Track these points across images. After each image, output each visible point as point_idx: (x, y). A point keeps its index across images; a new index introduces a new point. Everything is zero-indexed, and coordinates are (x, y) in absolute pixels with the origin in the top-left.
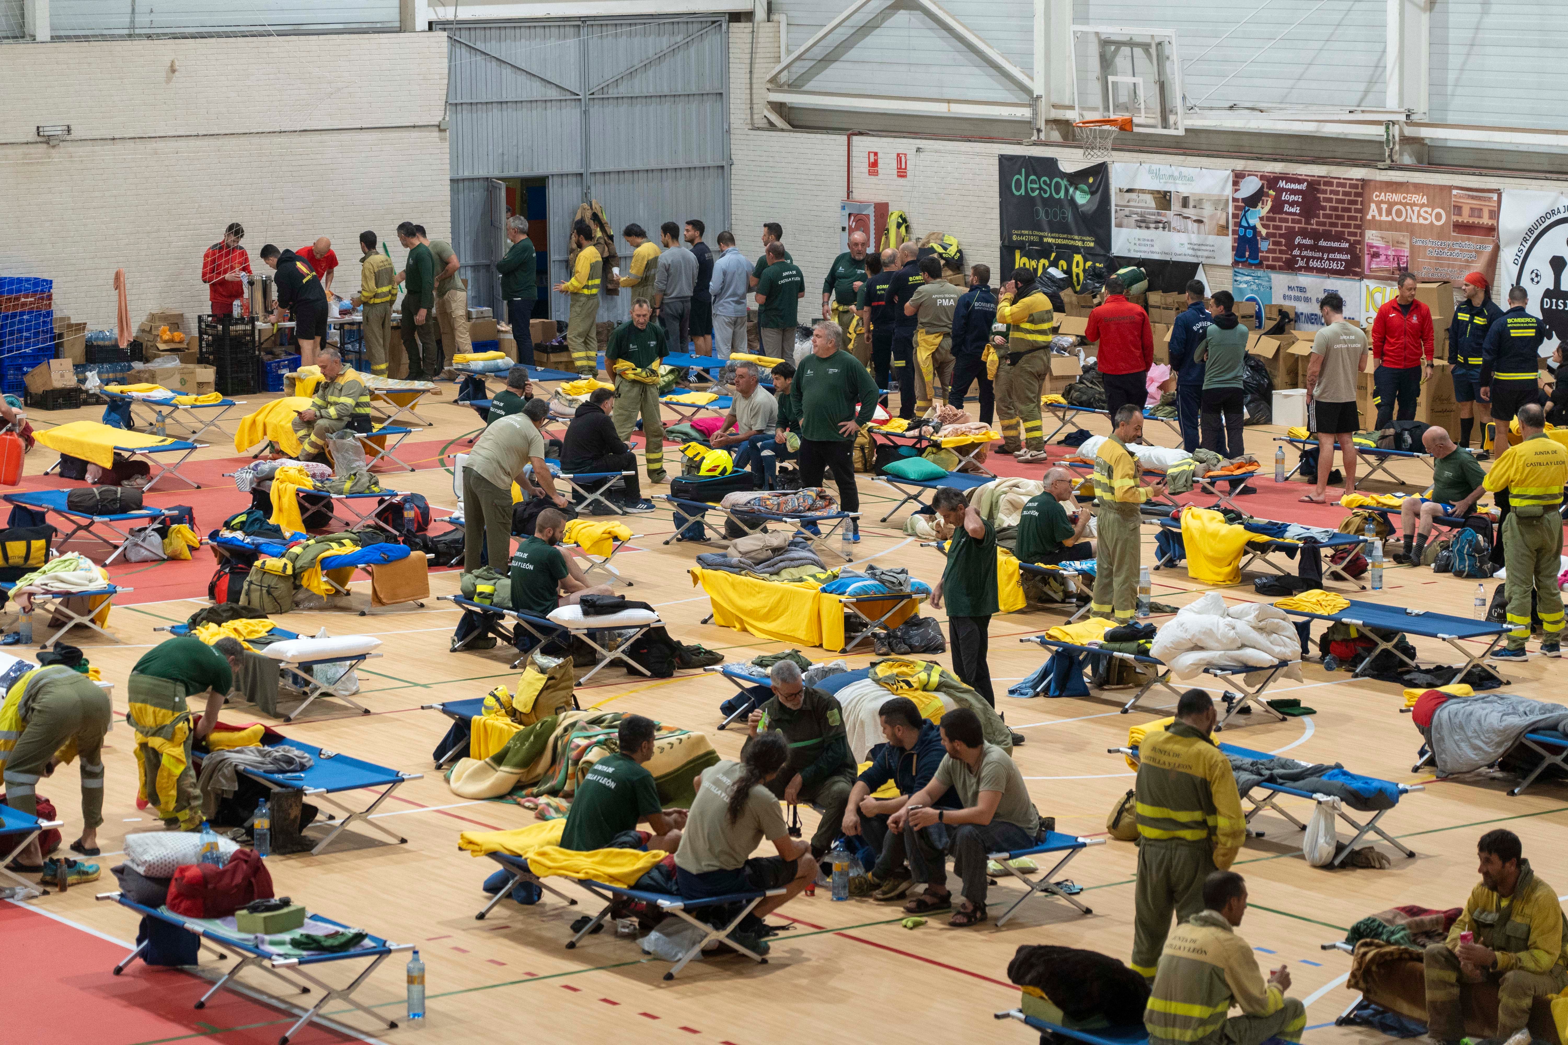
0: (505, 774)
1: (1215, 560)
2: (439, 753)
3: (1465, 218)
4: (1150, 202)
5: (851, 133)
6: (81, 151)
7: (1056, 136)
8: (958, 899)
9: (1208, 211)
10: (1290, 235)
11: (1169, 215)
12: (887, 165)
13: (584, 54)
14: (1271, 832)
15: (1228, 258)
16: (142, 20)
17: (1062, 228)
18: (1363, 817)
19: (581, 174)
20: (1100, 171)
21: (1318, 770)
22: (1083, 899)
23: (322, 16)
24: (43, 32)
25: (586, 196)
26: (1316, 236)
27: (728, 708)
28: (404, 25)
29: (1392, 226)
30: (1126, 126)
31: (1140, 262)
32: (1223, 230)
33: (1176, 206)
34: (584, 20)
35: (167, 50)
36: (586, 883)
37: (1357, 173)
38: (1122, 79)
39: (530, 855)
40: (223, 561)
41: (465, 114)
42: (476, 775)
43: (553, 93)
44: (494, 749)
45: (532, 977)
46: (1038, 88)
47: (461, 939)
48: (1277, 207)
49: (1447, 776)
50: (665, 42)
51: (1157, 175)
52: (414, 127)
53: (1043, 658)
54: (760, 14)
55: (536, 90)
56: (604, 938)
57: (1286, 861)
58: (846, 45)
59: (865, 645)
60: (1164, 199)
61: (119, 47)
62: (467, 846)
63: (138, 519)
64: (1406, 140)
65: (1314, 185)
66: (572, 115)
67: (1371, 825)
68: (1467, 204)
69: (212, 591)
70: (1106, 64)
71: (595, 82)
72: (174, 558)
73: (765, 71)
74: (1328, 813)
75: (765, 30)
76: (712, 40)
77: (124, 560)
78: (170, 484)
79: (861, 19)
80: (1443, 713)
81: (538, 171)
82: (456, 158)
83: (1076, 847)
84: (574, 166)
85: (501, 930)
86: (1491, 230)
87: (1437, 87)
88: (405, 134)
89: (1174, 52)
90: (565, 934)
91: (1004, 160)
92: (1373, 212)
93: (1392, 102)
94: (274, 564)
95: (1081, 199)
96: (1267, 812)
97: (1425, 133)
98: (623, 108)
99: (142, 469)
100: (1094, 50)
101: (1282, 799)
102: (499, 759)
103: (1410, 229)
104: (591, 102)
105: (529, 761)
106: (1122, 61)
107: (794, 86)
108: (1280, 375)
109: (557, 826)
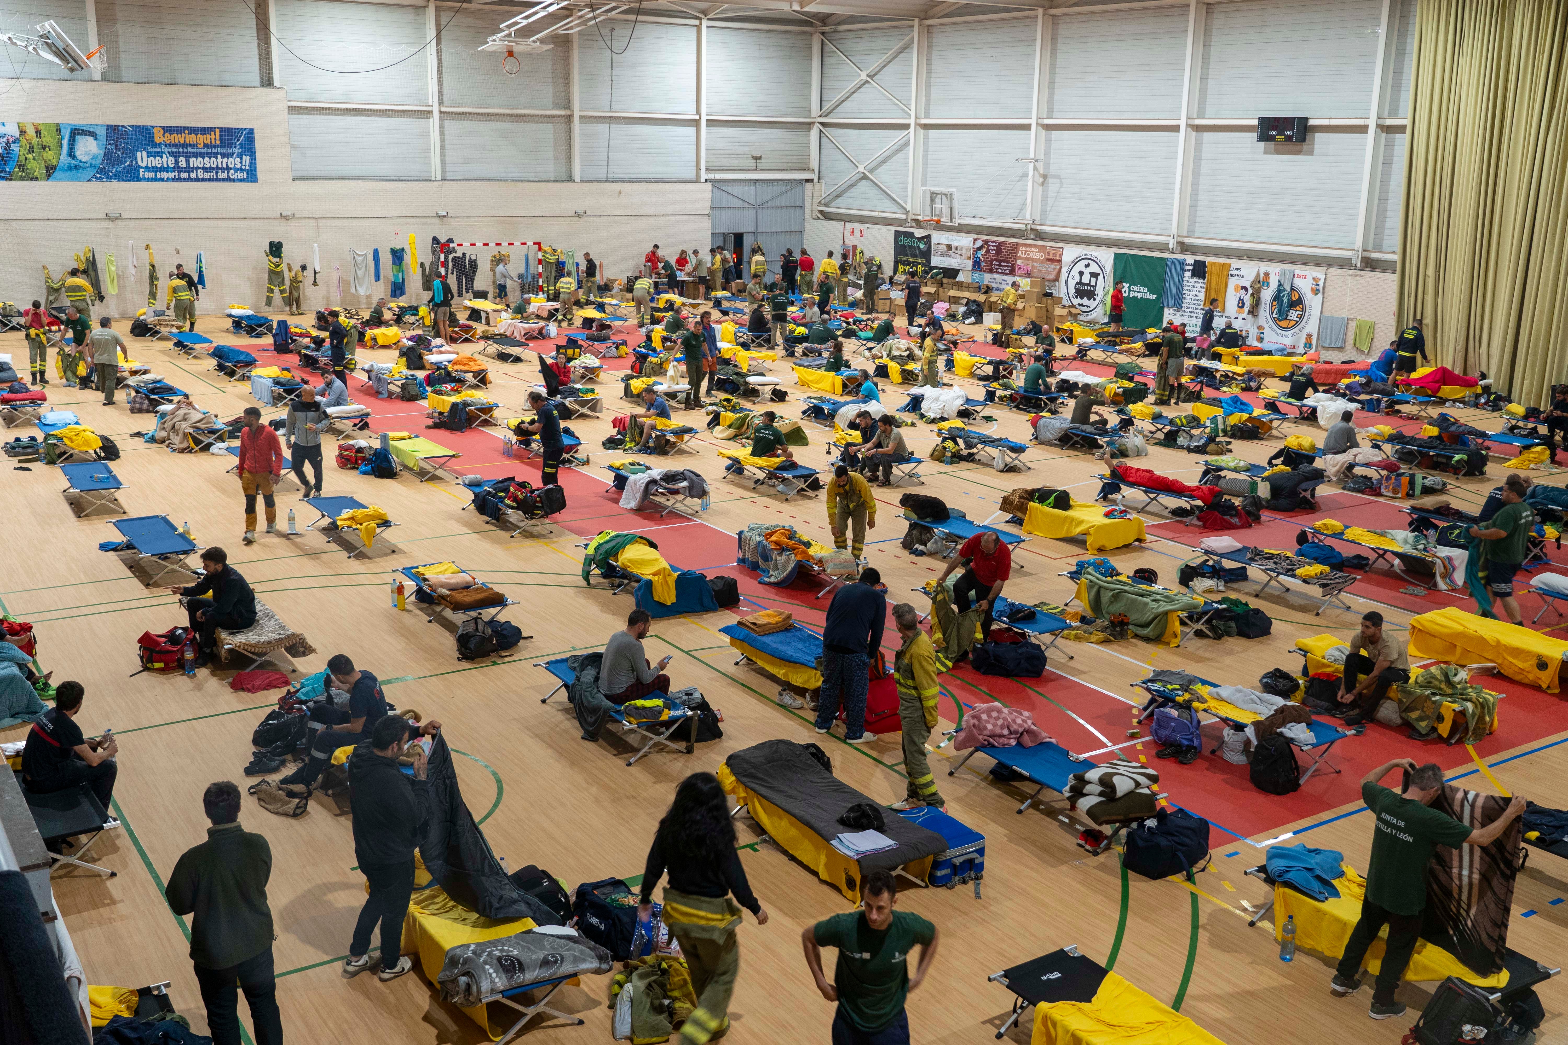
0: (731, 432)
1: (964, 369)
2: (709, 425)
3: (1051, 257)
4: (945, 248)
5: (845, 222)
6: (589, 219)
7: (914, 224)
8: (881, 478)
9: (964, 252)
10: (992, 260)
11: (951, 253)
12: (857, 233)
13: (757, 192)
14: (983, 460)
15: (970, 268)
16: (610, 175)
17: (915, 256)
18: (1014, 455)
19: (754, 233)
20: (928, 237)
21: (1000, 439)
22: (921, 479)
23: (669, 176)
24: (578, 179)
25: (756, 240)
26: (1000, 261)
27: (804, 412)
28: (697, 180)
29: (1026, 259)
30: (938, 222)
31: (941, 268)
32: (969, 258)
33: (953, 249)
34: (757, 180)
35: (618, 186)
36: (760, 468)
37: (1015, 240)
38: (938, 206)
39: (741, 458)
40: (637, 358)
41: (717, 211)
42: (722, 432)
43: (746, 205)
44: (728, 423)
45: (742, 498)
46: (909, 208)
47: (718, 485)
48: (988, 251)
49: (1041, 443)
50: (784, 188)
51: (947, 239)
52: (700, 215)
53: (908, 399)
54: (816, 180)
55: (740, 204)
56: (764, 486)
57: (988, 469)
58: (844, 191)
59: (849, 393)
60: (949, 247)
61: (603, 185)
62: (720, 454)
63: (609, 343)
64: (1032, 230)
65: (1000, 244)
66: (752, 212)
67: (1017, 458)
68: (1052, 252)
69: (632, 368)
70: (932, 200)
71: (760, 201)
72: (620, 357)
73: (817, 199)
74: (1003, 454)
75: (817, 185)
76: (800, 188)
77: (604, 357)
78: (619, 332)
79: (850, 182)
80: (1041, 422)
81: (740, 231)
82: (713, 225)
83: (920, 462)
84: (752, 230)
85: (731, 482)
86: (1059, 261)
87: (1043, 212)
88: (696, 217)
89: (955, 197)
90: (752, 485)
91: (896, 232)
92: (1020, 254)
93: (1028, 216)
94: (654, 360)
95: (922, 246)
96: (982, 453)
97: (1038, 227)
98: (769, 211)
99: (609, 326)
100: (928, 196)
101: (987, 449)
102: (730, 426)
103: (1032, 260)
104: (759, 208)
105: (739, 428)
106: (938, 200)
107: (826, 205)
108: (986, 308)
109: (750, 449)
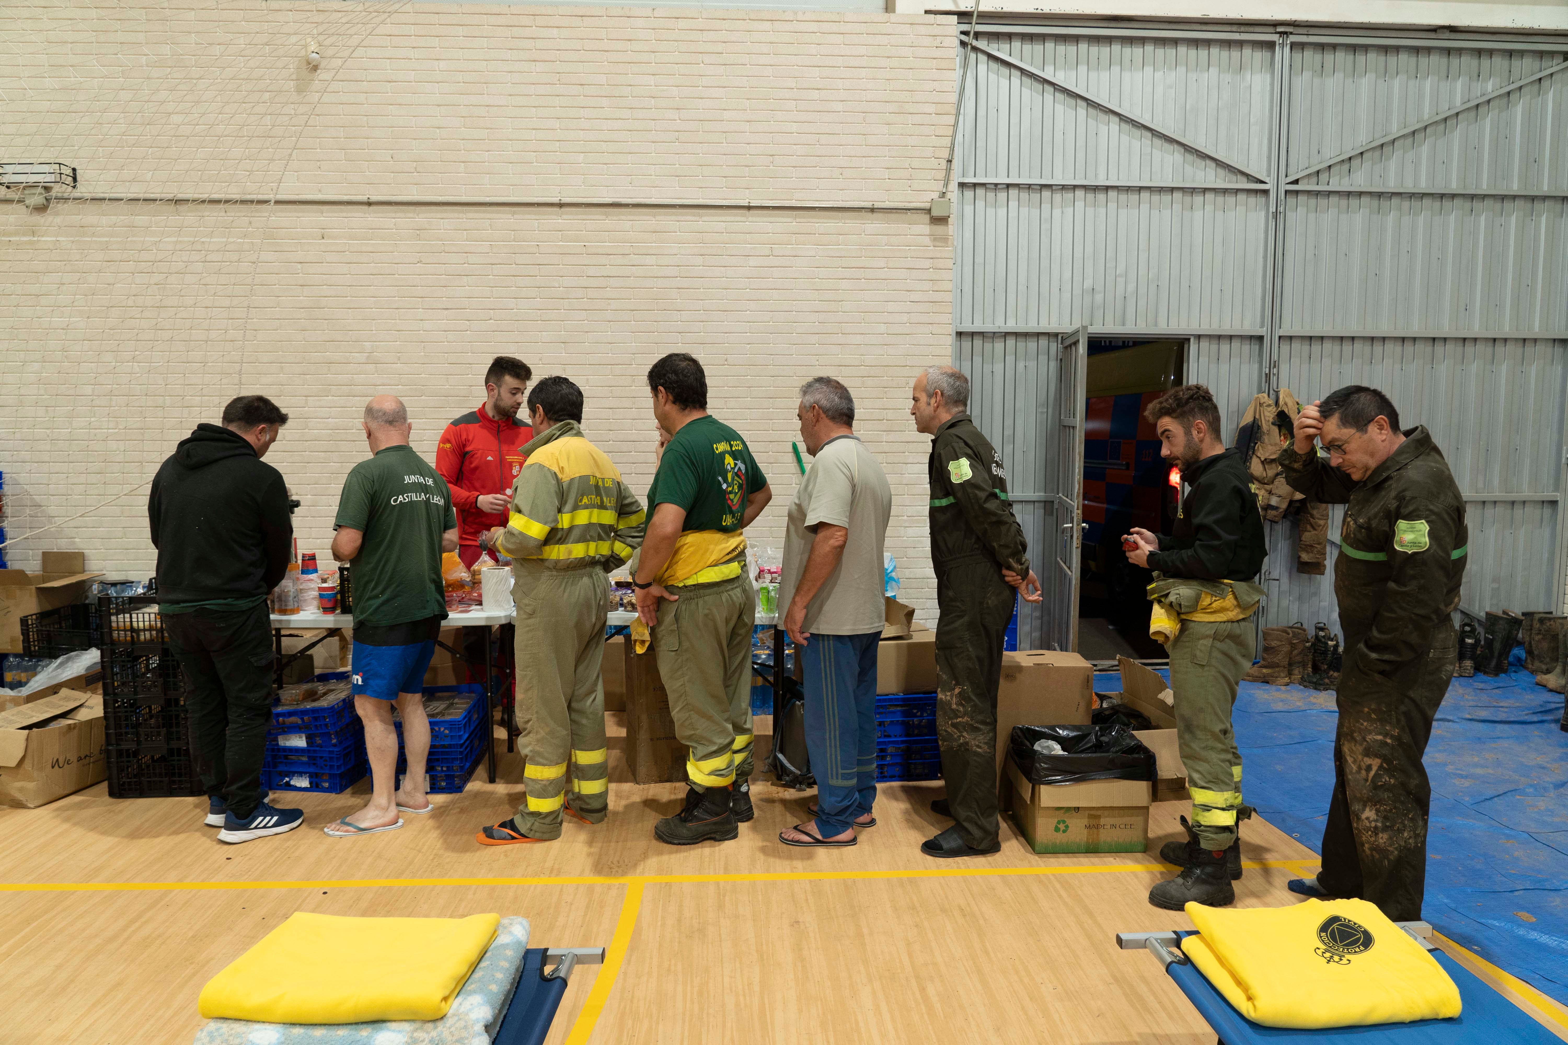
6: (90, 216)
13: (1282, 104)
19: (1260, 338)
25: (1268, 379)
43: (1208, 177)
52: (872, 210)
55: (1172, 168)
66: (1246, 220)
71: (1301, 158)
84: (1245, 322)
88: (849, 223)
98: (1360, 214)
104: (1291, 200)
